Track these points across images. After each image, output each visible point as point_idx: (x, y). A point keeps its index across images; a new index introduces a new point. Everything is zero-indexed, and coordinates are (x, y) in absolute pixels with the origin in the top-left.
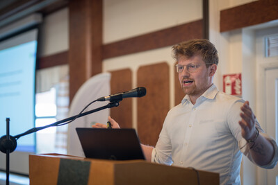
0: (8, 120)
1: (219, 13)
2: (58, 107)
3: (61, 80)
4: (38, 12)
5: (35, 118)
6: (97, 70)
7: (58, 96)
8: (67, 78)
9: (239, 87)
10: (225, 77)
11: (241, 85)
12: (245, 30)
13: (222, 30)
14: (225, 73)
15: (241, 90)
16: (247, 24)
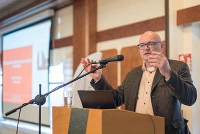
0: (40, 85)
1: (176, 13)
2: (65, 76)
3: (67, 57)
4: (51, 8)
5: (49, 83)
6: (93, 50)
7: (65, 68)
8: (72, 56)
9: (190, 63)
10: (180, 56)
11: (191, 61)
12: (194, 24)
13: (178, 24)
14: (181, 54)
15: (191, 65)
16: (195, 20)
